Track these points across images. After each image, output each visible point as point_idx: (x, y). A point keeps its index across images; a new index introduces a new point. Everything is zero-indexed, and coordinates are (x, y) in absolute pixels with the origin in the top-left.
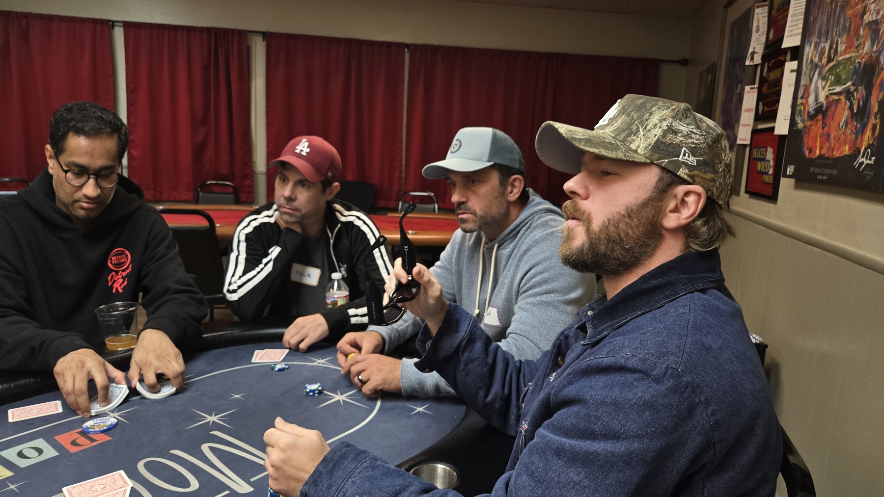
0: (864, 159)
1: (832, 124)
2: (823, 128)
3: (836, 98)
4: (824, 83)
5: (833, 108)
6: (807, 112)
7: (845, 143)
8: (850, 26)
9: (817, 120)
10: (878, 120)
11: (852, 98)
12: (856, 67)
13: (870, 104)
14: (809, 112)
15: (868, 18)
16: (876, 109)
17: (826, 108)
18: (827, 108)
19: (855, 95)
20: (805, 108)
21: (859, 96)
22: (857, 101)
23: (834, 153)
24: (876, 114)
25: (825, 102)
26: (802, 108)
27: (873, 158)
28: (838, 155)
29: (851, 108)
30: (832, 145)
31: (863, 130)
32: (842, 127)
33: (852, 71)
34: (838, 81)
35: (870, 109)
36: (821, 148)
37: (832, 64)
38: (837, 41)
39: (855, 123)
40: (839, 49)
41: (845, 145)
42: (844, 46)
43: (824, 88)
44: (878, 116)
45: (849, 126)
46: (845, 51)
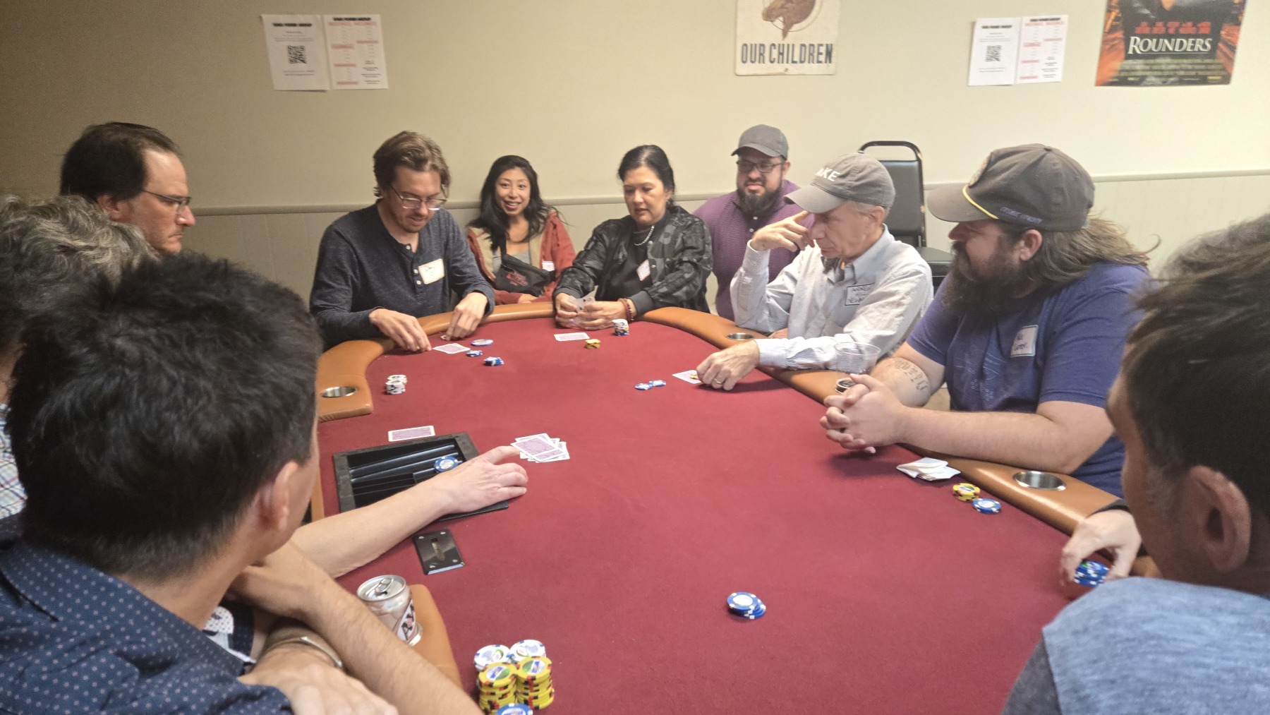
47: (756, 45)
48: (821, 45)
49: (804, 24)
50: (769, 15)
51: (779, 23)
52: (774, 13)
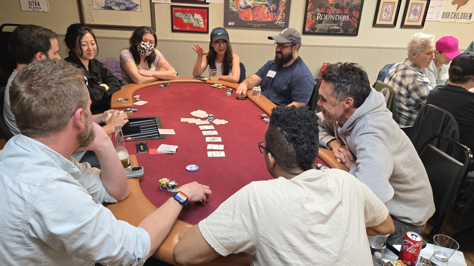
0: (280, 22)
1: (259, 12)
2: (253, 12)
3: (259, 5)
5: (258, 8)
6: (239, 7)
9: (248, 10)
10: (284, 14)
11: (269, 7)
13: (279, 9)
14: (240, 7)
16: (282, 11)
17: (253, 7)
19: (271, 6)
20: (237, 5)
21: (273, 6)
22: (272, 8)
23: (262, 20)
24: (282, 13)
25: (252, 5)
26: (235, 5)
27: (284, 23)
28: (265, 20)
29: (269, 9)
30: (261, 18)
31: (277, 15)
32: (266, 13)
35: (279, 11)
36: (253, 18)
39: (273, 13)
41: (269, 18)
43: (250, 1)
44: (284, 13)
45: (269, 14)
47: (447, 13)
48: (469, 13)
49: (464, 6)
50: (453, 3)
51: (456, 6)
52: (455, 2)
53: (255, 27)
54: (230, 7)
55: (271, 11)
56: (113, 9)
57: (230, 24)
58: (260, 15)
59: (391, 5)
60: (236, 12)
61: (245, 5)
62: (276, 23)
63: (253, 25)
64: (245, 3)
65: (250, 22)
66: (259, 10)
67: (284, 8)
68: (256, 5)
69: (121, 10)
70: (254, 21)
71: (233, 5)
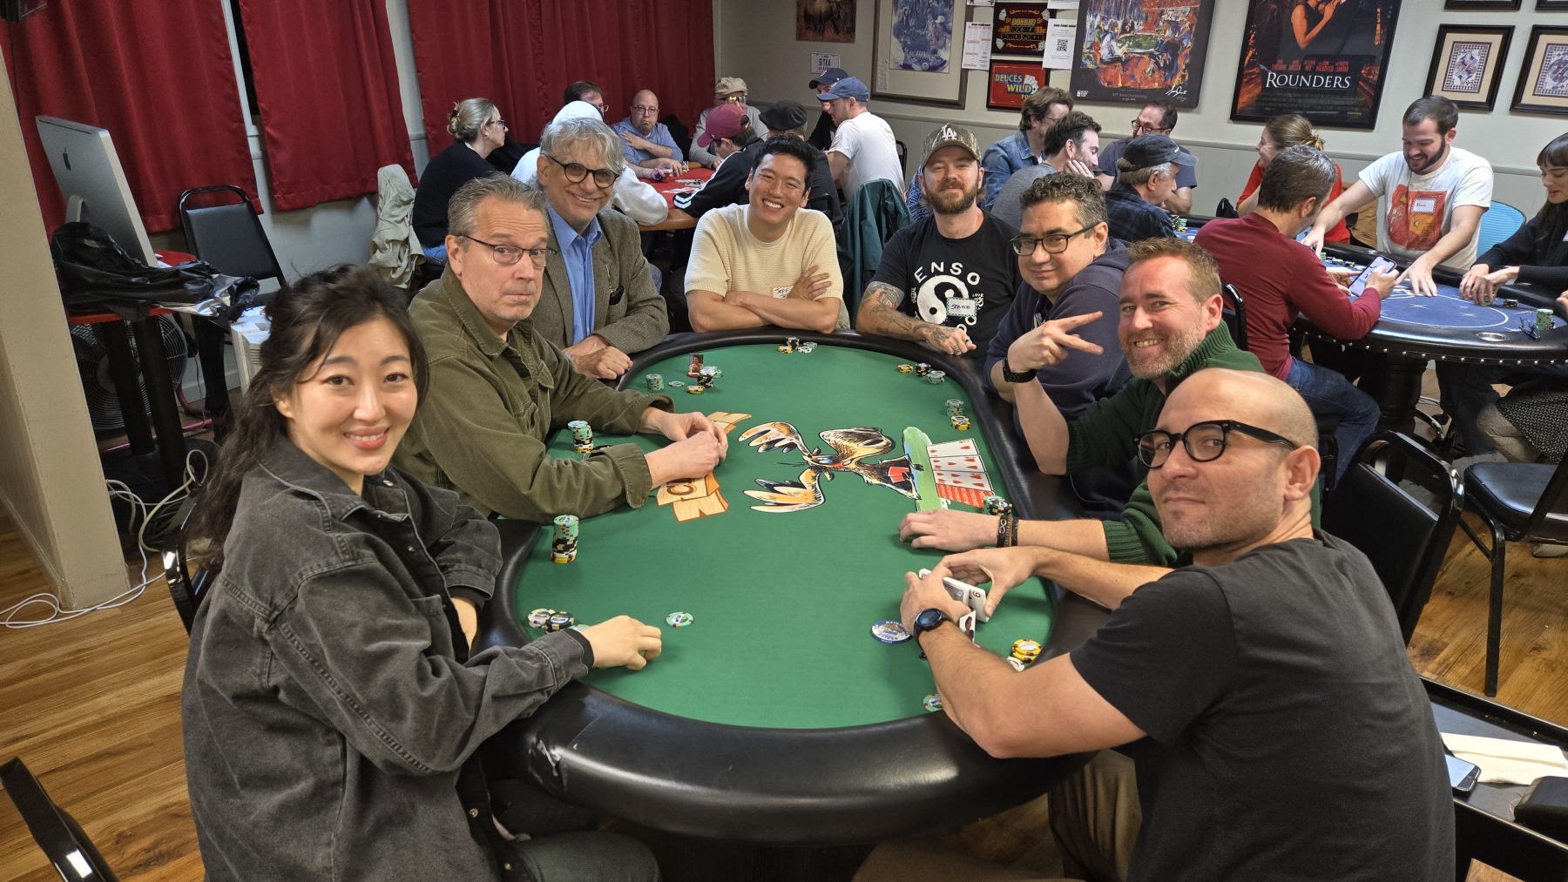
0: (1177, 92)
1: (1135, 70)
3: (1138, 55)
4: (1119, 45)
5: (1135, 61)
7: (1154, 81)
8: (1147, 18)
12: (1158, 42)
14: (1101, 60)
15: (1165, 17)
16: (1184, 67)
18: (1127, 60)
20: (1095, 56)
21: (1164, 57)
23: (1140, 87)
24: (1184, 71)
27: (1185, 92)
28: (1146, 87)
29: (1157, 63)
30: (1139, 81)
31: (1173, 76)
32: (1148, 73)
33: (1155, 43)
34: (1139, 46)
35: (1177, 68)
36: (1123, 83)
37: (1128, 35)
38: (1133, 24)
40: (1136, 27)
42: (1141, 28)
43: (1120, 47)
46: (1144, 30)
53: (1125, 101)
54: (1083, 60)
55: (1159, 68)
56: (913, 69)
57: (1079, 94)
58: (1138, 77)
59: (1477, 51)
60: (1092, 70)
61: (1109, 56)
62: (1168, 93)
63: (1122, 97)
64: (1111, 52)
65: (1118, 90)
66: (1137, 64)
67: (1187, 61)
68: (1132, 55)
69: (923, 70)
70: (1126, 88)
71: (1088, 57)
